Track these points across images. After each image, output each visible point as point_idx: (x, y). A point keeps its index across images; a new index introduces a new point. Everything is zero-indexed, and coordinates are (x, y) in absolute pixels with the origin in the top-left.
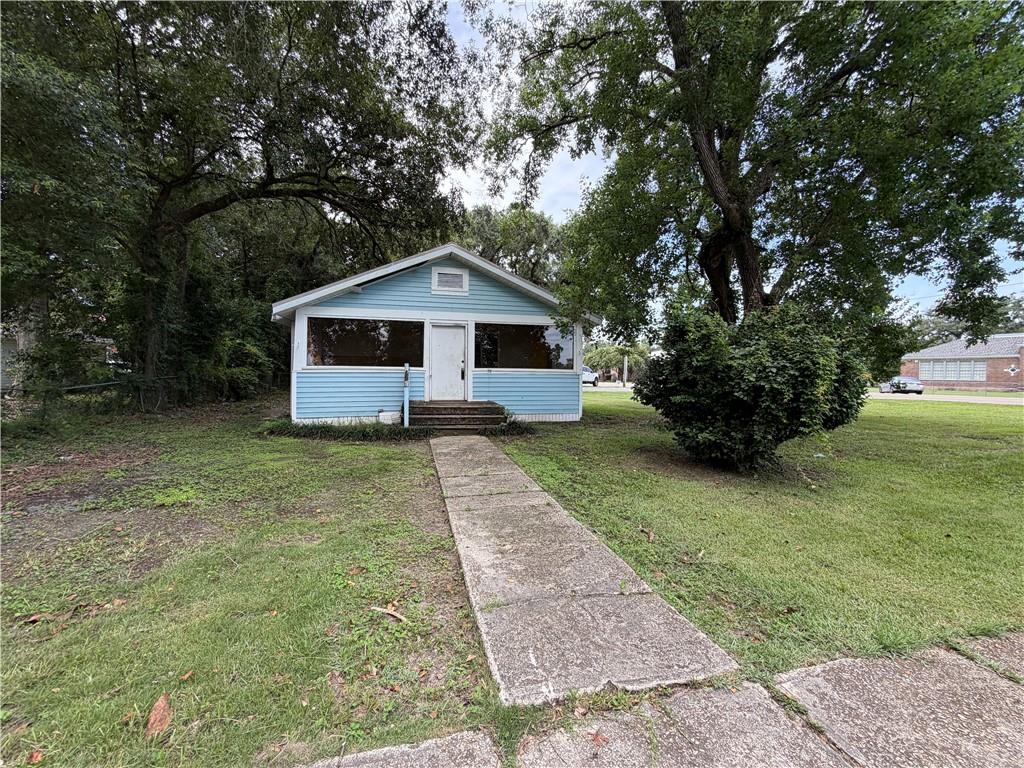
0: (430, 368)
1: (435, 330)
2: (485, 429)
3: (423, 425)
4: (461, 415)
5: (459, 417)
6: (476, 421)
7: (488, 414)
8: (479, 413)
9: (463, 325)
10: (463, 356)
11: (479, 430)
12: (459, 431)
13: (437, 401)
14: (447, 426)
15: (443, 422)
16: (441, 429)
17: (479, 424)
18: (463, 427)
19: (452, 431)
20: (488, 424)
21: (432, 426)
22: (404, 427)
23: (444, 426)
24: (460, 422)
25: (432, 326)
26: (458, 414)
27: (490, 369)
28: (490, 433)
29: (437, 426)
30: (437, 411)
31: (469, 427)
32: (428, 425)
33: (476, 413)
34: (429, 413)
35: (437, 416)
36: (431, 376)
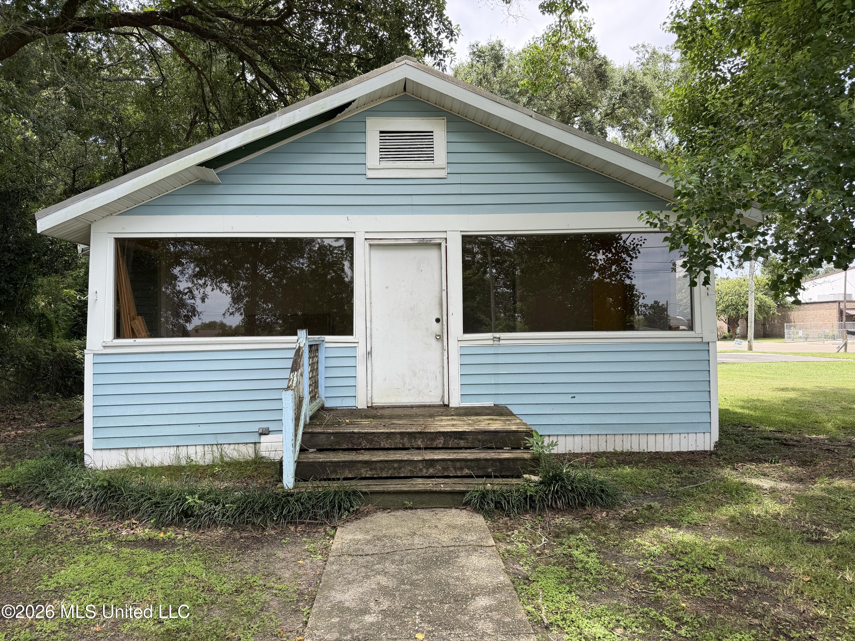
0: (368, 336)
1: (378, 255)
2: (484, 495)
3: (334, 479)
4: (426, 449)
5: (420, 458)
6: (461, 469)
7: (492, 448)
8: (470, 445)
9: (438, 241)
10: (438, 307)
11: (467, 497)
12: (417, 498)
13: (383, 408)
14: (389, 482)
15: (382, 469)
16: (373, 493)
17: (470, 477)
18: (429, 485)
19: (400, 497)
20: (489, 476)
21: (353, 482)
22: (283, 487)
23: (382, 482)
24: (421, 470)
25: (371, 245)
26: (419, 448)
27: (497, 335)
28: (496, 508)
29: (364, 482)
30: (371, 441)
31: (442, 487)
32: (345, 479)
33: (462, 443)
34: (350, 446)
35: (366, 457)
36: (369, 354)
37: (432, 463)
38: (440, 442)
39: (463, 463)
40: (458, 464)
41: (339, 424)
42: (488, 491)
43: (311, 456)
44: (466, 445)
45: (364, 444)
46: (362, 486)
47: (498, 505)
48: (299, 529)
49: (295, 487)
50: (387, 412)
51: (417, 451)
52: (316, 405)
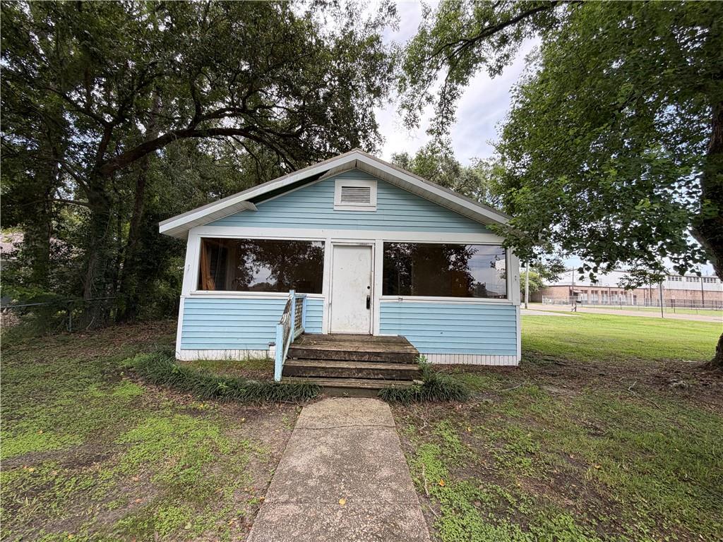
0: (330, 295)
1: (337, 250)
2: (390, 391)
3: (303, 377)
4: (358, 361)
5: (354, 367)
6: (378, 374)
7: (395, 362)
8: (383, 360)
9: (370, 245)
10: (369, 280)
11: (380, 393)
12: (351, 391)
13: (337, 334)
14: (336, 380)
15: (332, 373)
16: (325, 387)
17: (382, 379)
18: (358, 383)
19: (341, 390)
20: (394, 380)
21: (315, 379)
22: (274, 380)
23: (332, 380)
24: (354, 374)
25: (334, 246)
26: (354, 361)
27: (401, 297)
28: (397, 399)
29: (322, 380)
30: (327, 355)
31: (366, 386)
32: (310, 377)
33: (379, 359)
34: (315, 357)
35: (323, 364)
36: (331, 304)
37: (360, 370)
38: (366, 358)
39: (379, 372)
40: (376, 372)
41: (310, 344)
42: (392, 389)
43: (292, 362)
44: (381, 360)
45: (323, 356)
46: (319, 382)
47: (398, 399)
48: (281, 406)
49: (281, 381)
50: (338, 337)
51: (353, 363)
52: (298, 332)
